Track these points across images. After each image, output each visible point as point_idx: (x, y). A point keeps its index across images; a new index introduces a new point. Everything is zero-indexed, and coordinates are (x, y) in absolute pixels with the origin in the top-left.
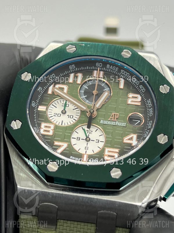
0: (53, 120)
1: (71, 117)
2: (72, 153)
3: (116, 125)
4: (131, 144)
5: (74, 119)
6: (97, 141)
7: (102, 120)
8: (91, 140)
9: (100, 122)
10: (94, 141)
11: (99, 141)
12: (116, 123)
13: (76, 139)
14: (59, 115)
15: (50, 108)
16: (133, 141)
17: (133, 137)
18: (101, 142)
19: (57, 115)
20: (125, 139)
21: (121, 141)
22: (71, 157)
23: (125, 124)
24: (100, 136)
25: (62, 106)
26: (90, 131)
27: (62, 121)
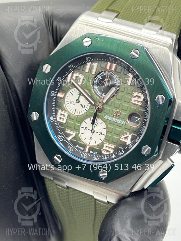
0: (68, 108)
1: (84, 106)
2: (78, 142)
3: (117, 122)
4: (126, 143)
5: (85, 109)
6: (100, 133)
7: (106, 116)
8: (95, 132)
9: (104, 117)
10: (98, 133)
11: (101, 134)
12: (117, 120)
13: (84, 128)
14: (74, 103)
15: (67, 95)
16: (127, 140)
17: (128, 136)
18: (103, 134)
19: (72, 103)
20: (121, 137)
21: (118, 138)
22: (77, 146)
23: (125, 122)
24: (103, 129)
25: (78, 94)
26: (96, 123)
27: (76, 110)
